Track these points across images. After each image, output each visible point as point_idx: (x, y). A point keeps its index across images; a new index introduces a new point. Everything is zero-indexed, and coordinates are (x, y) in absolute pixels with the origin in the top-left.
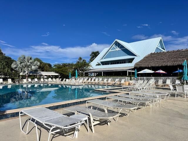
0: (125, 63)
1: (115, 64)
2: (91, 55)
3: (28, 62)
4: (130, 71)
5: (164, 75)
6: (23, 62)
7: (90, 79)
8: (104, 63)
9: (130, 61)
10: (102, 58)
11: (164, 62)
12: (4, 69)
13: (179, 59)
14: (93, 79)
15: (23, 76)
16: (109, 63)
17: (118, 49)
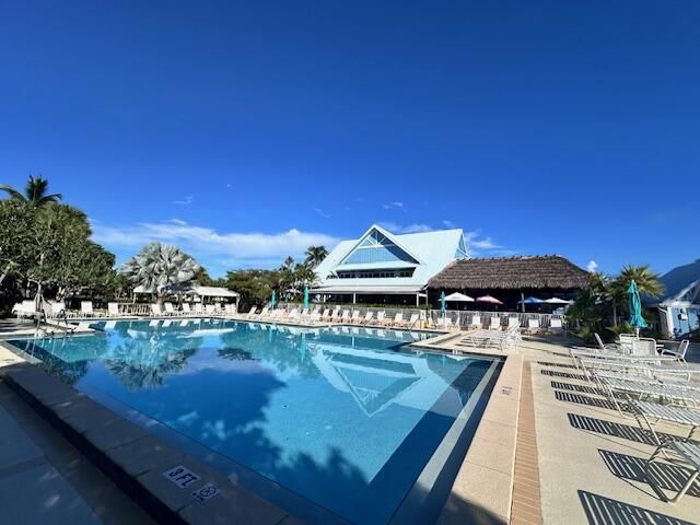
0: (392, 276)
1: (370, 277)
2: (306, 253)
3: (169, 259)
4: (421, 295)
5: (501, 308)
6: (157, 261)
7: (327, 311)
8: (343, 274)
9: (408, 273)
10: (340, 263)
11: (493, 280)
12: (101, 274)
13: (523, 276)
14: (335, 313)
15: (140, 296)
16: (356, 274)
17: (378, 245)
